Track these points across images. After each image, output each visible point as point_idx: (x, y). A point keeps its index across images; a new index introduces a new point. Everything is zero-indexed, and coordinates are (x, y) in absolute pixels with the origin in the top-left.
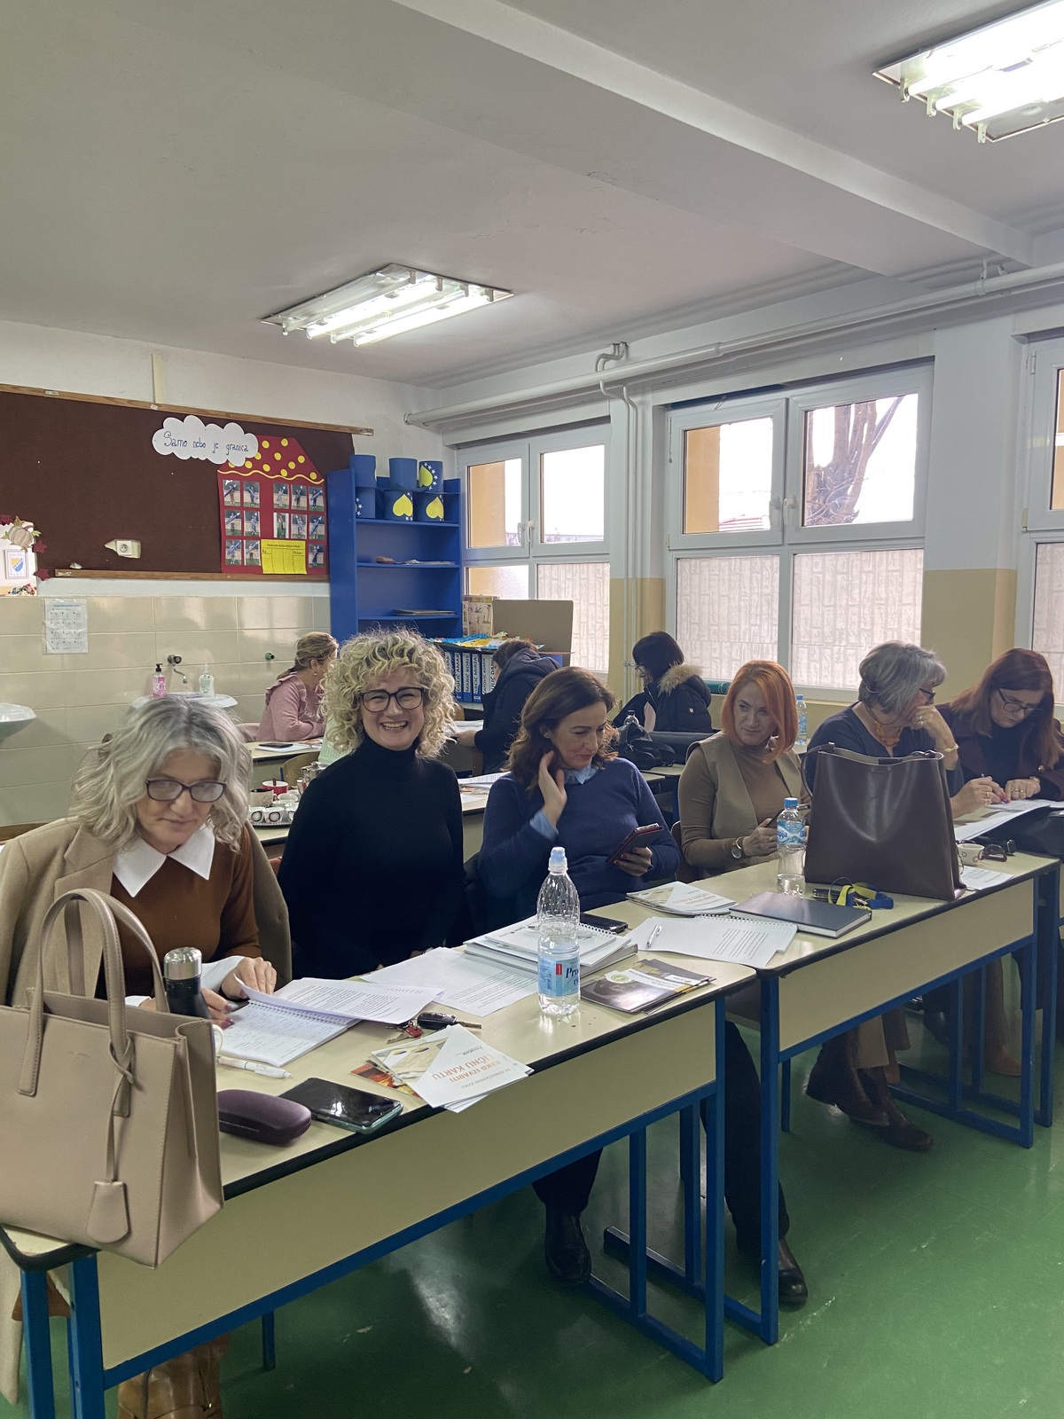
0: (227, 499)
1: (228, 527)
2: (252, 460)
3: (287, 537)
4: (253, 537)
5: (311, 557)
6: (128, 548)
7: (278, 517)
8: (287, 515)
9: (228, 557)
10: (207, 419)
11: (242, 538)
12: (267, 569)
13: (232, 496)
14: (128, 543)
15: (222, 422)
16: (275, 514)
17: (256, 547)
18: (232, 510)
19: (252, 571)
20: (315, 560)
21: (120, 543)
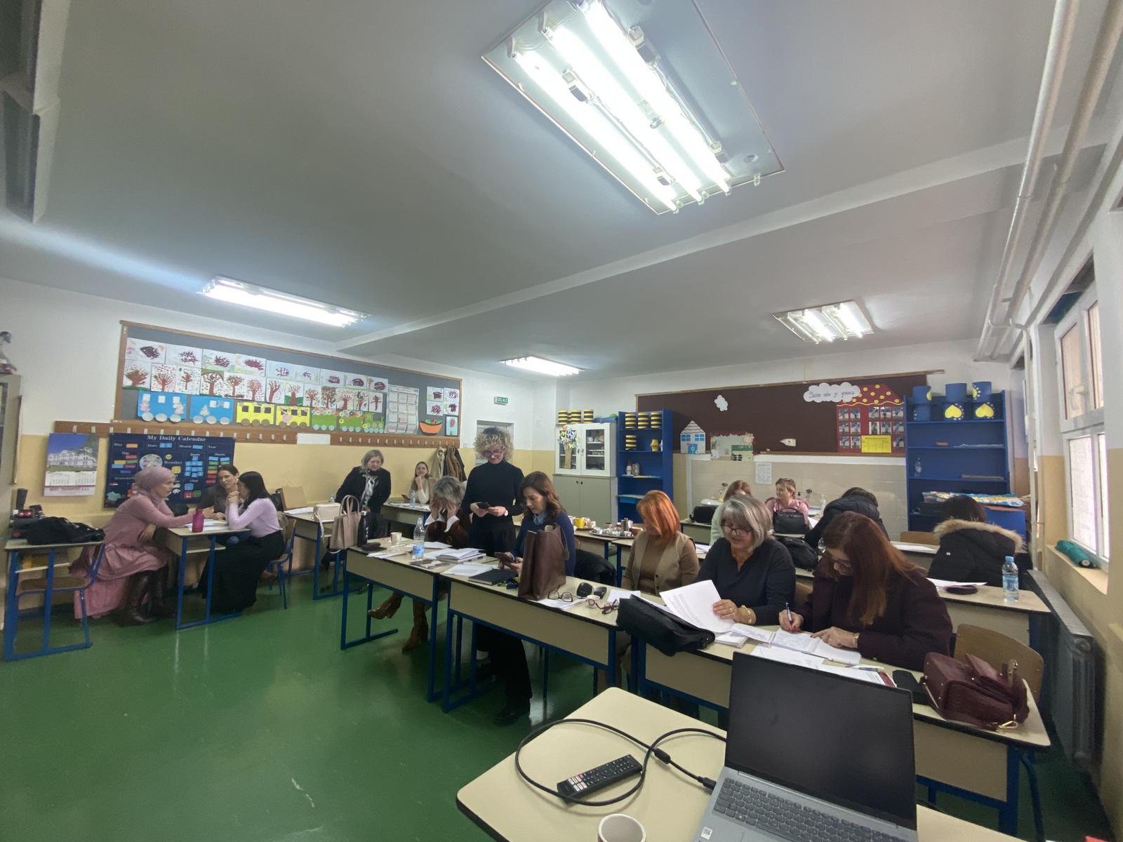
0: (841, 418)
1: (841, 431)
2: (857, 398)
3: (878, 433)
4: (856, 435)
5: (895, 444)
6: (791, 442)
7: (872, 424)
8: (878, 423)
9: (841, 444)
10: (831, 382)
11: (850, 435)
12: (864, 450)
13: (844, 417)
14: (791, 440)
15: (839, 382)
16: (870, 423)
17: (858, 440)
18: (844, 422)
19: (856, 451)
20: (898, 445)
21: (787, 440)
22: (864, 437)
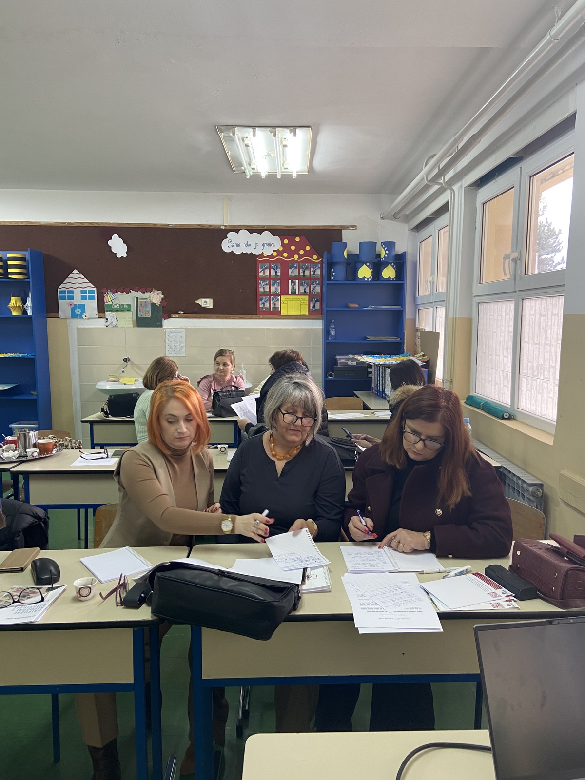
0: (261, 274)
1: (261, 289)
2: (277, 251)
3: (297, 294)
4: (276, 295)
6: (207, 303)
7: (292, 282)
8: (297, 281)
9: (261, 306)
10: (251, 230)
11: (270, 295)
12: (283, 312)
13: (264, 273)
14: (207, 300)
15: (260, 231)
17: (278, 301)
18: (264, 279)
19: (275, 313)
20: (314, 306)
21: (203, 300)
22: (283, 297)
